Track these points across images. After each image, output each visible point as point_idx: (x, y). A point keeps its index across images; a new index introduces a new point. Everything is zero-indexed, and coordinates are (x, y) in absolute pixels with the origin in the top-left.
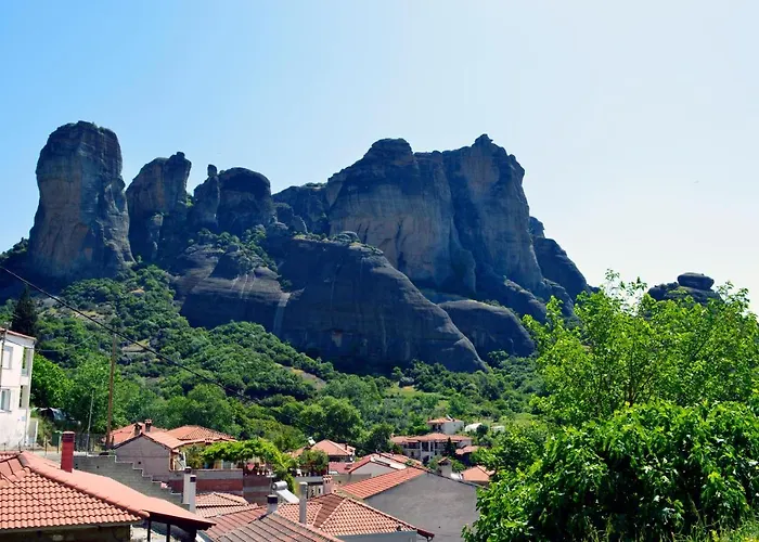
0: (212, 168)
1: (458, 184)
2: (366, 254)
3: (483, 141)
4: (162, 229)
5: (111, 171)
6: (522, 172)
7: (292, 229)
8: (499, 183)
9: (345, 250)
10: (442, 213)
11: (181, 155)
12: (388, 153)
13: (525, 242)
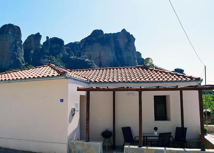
0: (47, 37)
1: (116, 43)
2: (89, 62)
3: (124, 30)
4: (33, 54)
5: (18, 38)
6: (135, 39)
7: (69, 55)
8: (128, 42)
9: (84, 61)
10: (112, 50)
11: (39, 33)
12: (97, 34)
13: (135, 59)
